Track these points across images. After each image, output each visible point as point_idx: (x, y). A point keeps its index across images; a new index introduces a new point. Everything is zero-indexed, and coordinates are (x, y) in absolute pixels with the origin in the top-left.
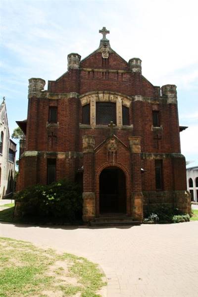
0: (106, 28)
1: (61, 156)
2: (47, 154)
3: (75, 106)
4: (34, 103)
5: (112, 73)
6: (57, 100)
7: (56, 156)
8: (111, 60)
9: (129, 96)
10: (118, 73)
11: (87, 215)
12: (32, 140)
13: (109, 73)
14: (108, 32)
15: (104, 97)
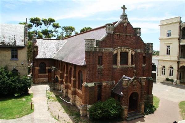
0: (125, 6)
1: (104, 84)
2: (98, 83)
3: (112, 56)
4: (91, 55)
5: (128, 36)
6: (102, 52)
7: (102, 84)
8: (128, 28)
9: (135, 49)
10: (130, 36)
11: (125, 116)
12: (91, 77)
13: (126, 36)
14: (126, 9)
15: (124, 50)
